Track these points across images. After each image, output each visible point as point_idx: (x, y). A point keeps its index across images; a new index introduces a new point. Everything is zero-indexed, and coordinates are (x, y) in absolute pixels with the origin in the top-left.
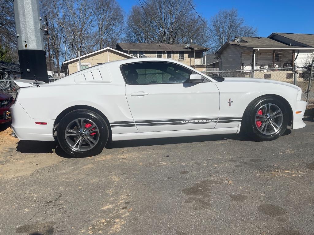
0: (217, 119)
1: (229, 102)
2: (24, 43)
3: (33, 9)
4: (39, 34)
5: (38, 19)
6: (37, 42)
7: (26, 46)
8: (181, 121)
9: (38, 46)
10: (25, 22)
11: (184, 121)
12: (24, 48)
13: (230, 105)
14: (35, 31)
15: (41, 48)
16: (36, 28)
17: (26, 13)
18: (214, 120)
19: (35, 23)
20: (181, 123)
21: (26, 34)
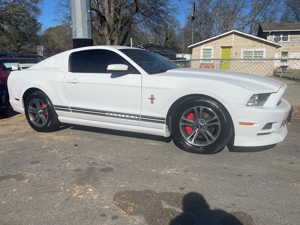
0: (139, 117)
1: (151, 99)
2: (74, 34)
3: (81, 3)
4: (86, 25)
5: (86, 12)
6: (84, 32)
7: (75, 35)
8: (106, 113)
9: (84, 35)
10: (75, 15)
11: (109, 113)
12: (74, 38)
13: (152, 103)
14: (83, 23)
15: (87, 37)
16: (83, 20)
17: (76, 8)
18: (137, 118)
19: (83, 16)
20: (106, 115)
21: (76, 25)
